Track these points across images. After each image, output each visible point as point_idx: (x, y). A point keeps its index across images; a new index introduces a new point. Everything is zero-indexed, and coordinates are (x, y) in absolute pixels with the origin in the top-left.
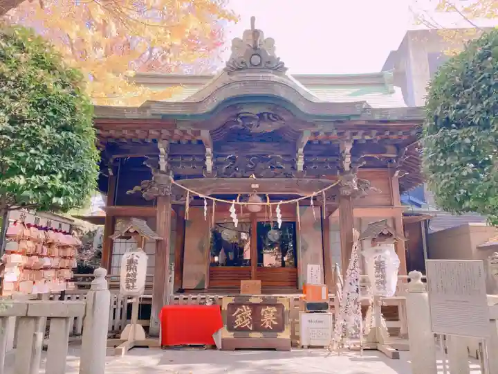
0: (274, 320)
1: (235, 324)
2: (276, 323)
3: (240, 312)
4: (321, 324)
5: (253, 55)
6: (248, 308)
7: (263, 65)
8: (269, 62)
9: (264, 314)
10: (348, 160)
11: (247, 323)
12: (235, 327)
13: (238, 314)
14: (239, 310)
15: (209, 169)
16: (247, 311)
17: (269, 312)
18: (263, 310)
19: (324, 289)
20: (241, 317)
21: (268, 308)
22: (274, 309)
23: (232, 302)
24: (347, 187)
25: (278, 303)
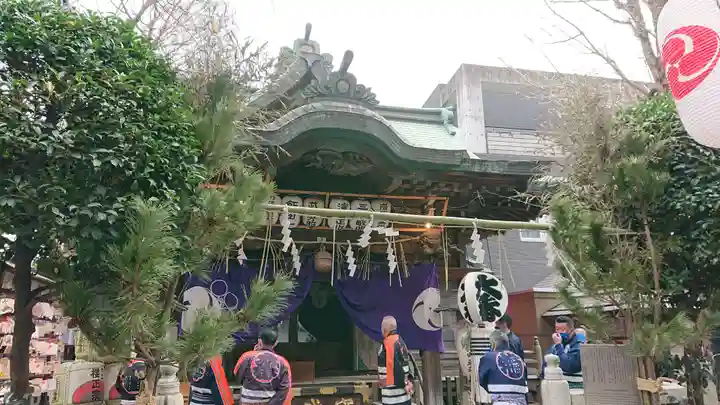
5: (340, 80)
6: (318, 402)
7: (352, 94)
18: (337, 404)
21: (344, 402)
22: (351, 401)
23: (299, 394)
24: (430, 246)
25: (357, 392)
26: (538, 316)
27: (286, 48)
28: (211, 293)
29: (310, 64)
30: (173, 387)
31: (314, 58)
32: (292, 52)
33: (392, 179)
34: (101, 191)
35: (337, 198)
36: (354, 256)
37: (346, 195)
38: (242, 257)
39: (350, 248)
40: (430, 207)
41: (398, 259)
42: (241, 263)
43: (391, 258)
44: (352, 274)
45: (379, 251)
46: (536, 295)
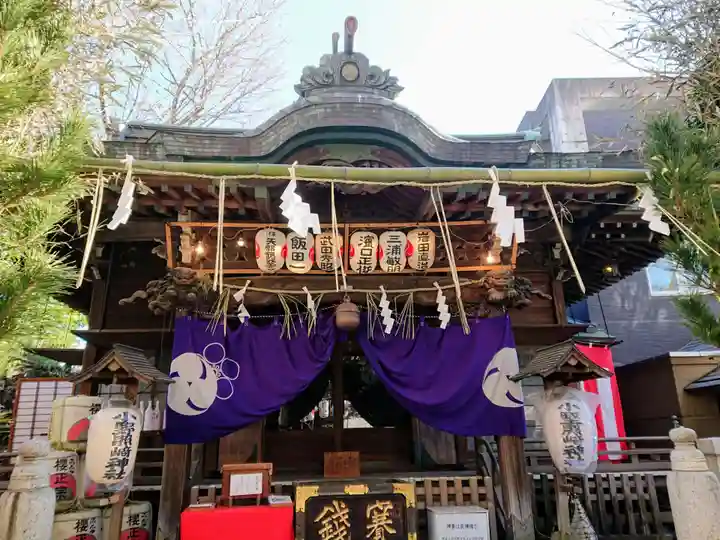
0: (388, 525)
1: (320, 537)
2: (392, 531)
3: (329, 514)
4: (469, 530)
5: (345, 64)
6: (343, 506)
7: (363, 80)
8: (372, 77)
9: (372, 514)
13: (325, 517)
14: (326, 509)
16: (342, 512)
17: (381, 512)
18: (369, 508)
20: (331, 522)
21: (379, 505)
22: (389, 505)
24: (499, 288)
25: (395, 492)
26: (680, 390)
28: (205, 360)
35: (360, 230)
36: (391, 307)
37: (372, 225)
38: (243, 314)
39: (384, 297)
42: (242, 320)
44: (388, 331)
45: (425, 300)
46: (673, 362)
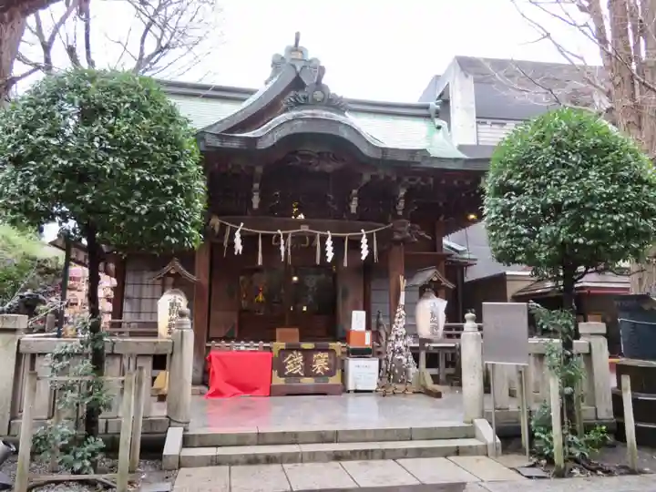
0: (325, 365)
1: (286, 370)
2: (327, 369)
5: (316, 91)
6: (300, 354)
7: (326, 102)
8: (331, 100)
9: (316, 359)
10: (402, 204)
11: (298, 370)
12: (286, 373)
13: (290, 359)
14: (290, 355)
15: (255, 206)
16: (299, 358)
17: (320, 358)
18: (315, 356)
19: (368, 335)
20: (293, 363)
21: (320, 354)
22: (326, 355)
23: (284, 347)
24: (400, 233)
25: (330, 348)
26: (509, 297)
27: (277, 55)
29: (298, 69)
30: (186, 324)
31: (302, 63)
32: (282, 58)
33: (361, 175)
34: (138, 194)
39: (330, 238)
40: (401, 198)
41: (370, 249)
43: (364, 247)
46: (508, 278)
